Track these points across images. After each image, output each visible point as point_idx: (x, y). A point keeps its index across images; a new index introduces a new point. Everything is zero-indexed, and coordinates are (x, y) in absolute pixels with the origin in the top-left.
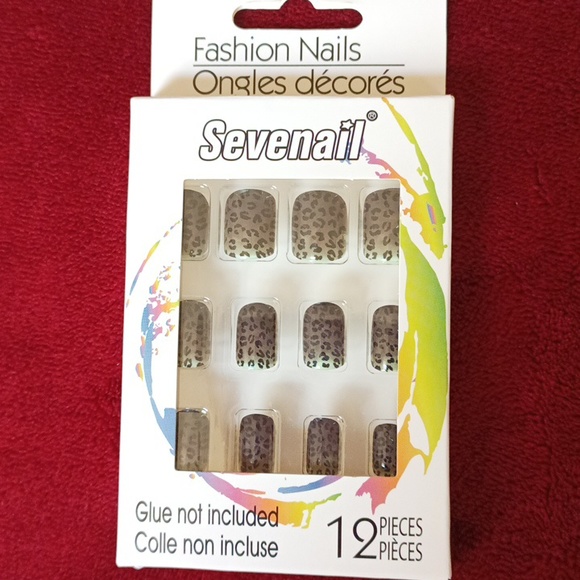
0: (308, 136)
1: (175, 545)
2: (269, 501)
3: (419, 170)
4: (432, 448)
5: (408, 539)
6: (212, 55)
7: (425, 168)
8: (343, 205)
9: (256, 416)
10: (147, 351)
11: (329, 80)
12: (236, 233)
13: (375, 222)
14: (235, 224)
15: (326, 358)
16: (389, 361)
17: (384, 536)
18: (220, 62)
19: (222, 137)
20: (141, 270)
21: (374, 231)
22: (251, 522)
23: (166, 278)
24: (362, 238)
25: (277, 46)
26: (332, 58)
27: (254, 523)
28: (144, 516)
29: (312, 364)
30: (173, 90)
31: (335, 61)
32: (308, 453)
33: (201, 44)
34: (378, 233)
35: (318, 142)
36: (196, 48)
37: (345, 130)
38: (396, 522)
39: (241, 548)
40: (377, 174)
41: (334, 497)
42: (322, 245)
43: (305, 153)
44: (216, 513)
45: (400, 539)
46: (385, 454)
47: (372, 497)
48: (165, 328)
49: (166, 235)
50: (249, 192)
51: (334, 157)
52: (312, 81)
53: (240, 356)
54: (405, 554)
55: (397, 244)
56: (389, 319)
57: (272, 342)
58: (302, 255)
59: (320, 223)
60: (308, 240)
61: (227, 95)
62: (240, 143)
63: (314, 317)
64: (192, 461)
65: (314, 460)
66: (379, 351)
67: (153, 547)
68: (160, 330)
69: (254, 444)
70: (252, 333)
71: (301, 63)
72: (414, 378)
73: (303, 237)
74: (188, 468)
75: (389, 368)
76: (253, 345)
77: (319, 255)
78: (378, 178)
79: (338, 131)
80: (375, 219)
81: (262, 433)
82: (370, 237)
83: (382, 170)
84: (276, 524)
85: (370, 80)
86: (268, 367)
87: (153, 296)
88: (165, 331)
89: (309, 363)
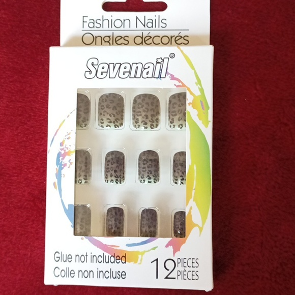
0: (140, 66)
1: (74, 274)
2: (121, 251)
3: (196, 83)
4: (203, 223)
5: (192, 269)
6: (91, 25)
7: (199, 82)
8: (158, 101)
9: (115, 208)
10: (59, 176)
11: (151, 37)
12: (104, 115)
13: (174, 110)
14: (103, 111)
15: (150, 178)
16: (182, 180)
17: (180, 268)
18: (95, 29)
19: (96, 67)
20: (56, 134)
21: (173, 114)
22: (112, 261)
23: (68, 138)
24: (168, 118)
25: (124, 20)
26: (152, 27)
27: (114, 262)
28: (58, 259)
29: (143, 181)
30: (72, 43)
31: (154, 28)
32: (141, 226)
33: (85, 19)
34: (176, 115)
35: (145, 69)
36: (83, 22)
37: (159, 63)
38: (186, 261)
39: (107, 275)
40: (175, 85)
41: (154, 248)
42: (147, 121)
43: (138, 75)
44: (95, 257)
45: (187, 269)
46: (180, 227)
47: (173, 248)
48: (68, 164)
49: (68, 117)
50: (110, 94)
51: (153, 77)
52: (142, 38)
53: (106, 178)
54: (190, 277)
55: (185, 121)
56: (181, 158)
57: (122, 171)
58: (137, 126)
59: (146, 110)
60: (140, 118)
61: (99, 45)
62: (106, 70)
63: (144, 158)
64: (82, 231)
65: (144, 230)
66: (177, 174)
67: (63, 275)
68: (65, 165)
69: (114, 222)
70: (113, 166)
71: (137, 29)
72: (194, 188)
73: (138, 117)
74: (81, 234)
75: (182, 183)
76: (113, 172)
77: (146, 126)
78: (175, 87)
79: (155, 63)
80: (174, 108)
81: (118, 217)
82: (172, 117)
83: (177, 83)
84: (125, 262)
85: (171, 37)
86: (120, 183)
87: (62, 147)
88: (68, 165)
89: (141, 181)
